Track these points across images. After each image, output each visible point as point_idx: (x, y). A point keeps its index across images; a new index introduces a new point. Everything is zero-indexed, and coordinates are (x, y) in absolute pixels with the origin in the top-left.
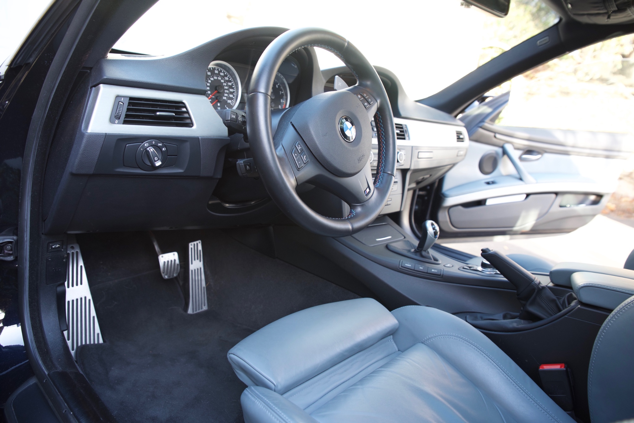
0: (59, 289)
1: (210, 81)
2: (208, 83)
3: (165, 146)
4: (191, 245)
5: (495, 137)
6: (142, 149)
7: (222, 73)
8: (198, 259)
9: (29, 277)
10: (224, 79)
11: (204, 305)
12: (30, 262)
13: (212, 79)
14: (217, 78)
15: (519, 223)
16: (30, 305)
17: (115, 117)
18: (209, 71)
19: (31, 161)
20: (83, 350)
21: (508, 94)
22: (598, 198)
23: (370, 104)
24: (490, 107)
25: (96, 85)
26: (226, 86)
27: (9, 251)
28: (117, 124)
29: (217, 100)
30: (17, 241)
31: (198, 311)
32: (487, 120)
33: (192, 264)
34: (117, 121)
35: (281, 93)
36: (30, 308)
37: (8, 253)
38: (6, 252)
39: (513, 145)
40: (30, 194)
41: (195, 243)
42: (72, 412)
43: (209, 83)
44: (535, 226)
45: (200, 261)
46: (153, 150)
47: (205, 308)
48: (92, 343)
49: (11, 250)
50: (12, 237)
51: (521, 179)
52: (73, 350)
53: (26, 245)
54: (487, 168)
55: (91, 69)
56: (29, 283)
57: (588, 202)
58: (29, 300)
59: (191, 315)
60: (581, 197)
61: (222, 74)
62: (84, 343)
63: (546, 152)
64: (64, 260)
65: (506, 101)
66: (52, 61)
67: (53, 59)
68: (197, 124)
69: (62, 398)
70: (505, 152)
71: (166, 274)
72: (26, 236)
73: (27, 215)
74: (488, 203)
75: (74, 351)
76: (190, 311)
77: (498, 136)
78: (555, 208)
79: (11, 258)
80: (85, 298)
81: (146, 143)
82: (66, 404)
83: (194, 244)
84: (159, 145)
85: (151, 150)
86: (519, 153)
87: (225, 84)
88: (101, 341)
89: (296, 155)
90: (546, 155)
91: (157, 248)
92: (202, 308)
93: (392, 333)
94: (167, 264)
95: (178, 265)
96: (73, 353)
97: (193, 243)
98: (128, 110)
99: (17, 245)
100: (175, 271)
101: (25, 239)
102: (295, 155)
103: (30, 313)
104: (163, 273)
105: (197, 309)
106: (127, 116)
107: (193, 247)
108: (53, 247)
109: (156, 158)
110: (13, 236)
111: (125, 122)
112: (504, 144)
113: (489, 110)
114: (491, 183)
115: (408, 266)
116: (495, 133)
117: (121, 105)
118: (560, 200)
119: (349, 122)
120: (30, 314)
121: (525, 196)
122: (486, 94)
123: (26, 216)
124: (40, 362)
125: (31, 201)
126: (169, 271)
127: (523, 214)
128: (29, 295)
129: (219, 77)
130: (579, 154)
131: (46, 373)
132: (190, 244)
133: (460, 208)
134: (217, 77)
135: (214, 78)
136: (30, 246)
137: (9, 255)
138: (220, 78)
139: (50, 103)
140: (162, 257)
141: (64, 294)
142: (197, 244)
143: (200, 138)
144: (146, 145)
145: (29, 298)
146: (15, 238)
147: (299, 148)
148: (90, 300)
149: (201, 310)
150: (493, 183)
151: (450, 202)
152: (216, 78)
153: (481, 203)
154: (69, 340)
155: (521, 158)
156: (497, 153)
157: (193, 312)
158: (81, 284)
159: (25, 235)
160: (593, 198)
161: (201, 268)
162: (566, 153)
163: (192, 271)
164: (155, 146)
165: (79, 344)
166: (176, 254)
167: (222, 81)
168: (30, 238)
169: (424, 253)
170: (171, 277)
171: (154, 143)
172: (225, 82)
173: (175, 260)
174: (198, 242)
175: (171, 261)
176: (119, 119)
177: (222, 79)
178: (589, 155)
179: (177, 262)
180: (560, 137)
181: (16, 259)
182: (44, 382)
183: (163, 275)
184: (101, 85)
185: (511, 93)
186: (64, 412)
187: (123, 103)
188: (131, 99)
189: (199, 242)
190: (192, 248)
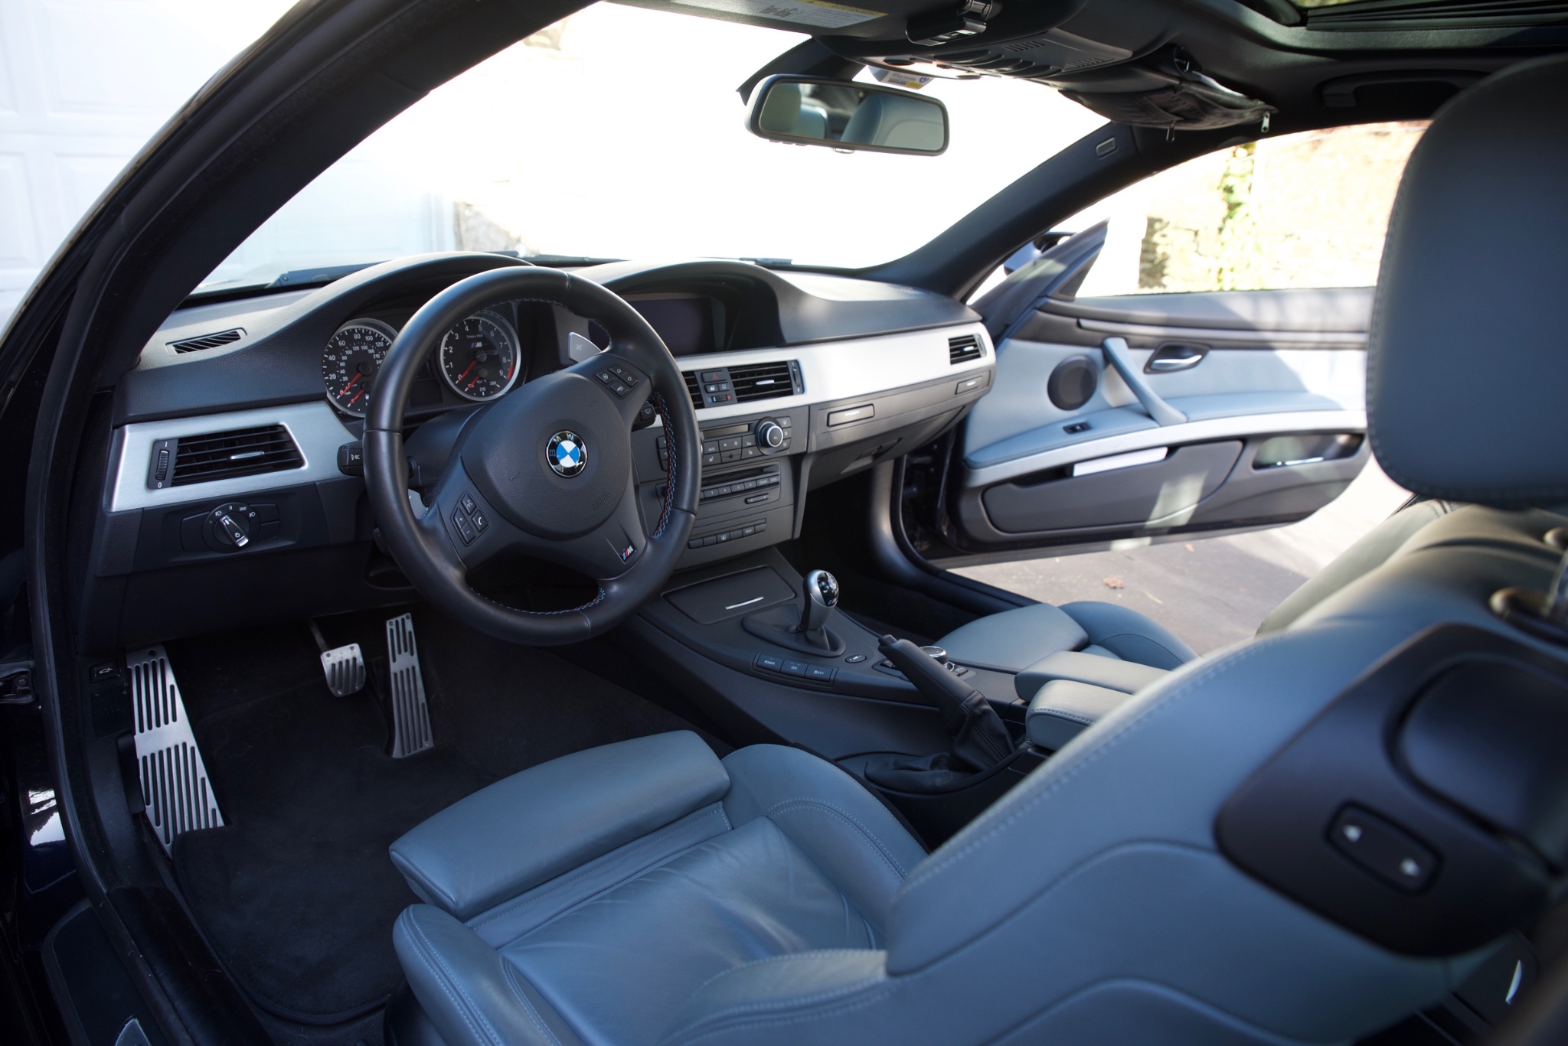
0: (123, 742)
1: (344, 358)
2: (342, 361)
3: (254, 509)
4: (391, 624)
5: (1079, 325)
6: (211, 522)
7: (370, 335)
8: (406, 650)
9: (63, 730)
10: (375, 345)
11: (427, 740)
12: (61, 704)
13: (349, 352)
14: (360, 348)
15: (1157, 511)
16: (70, 776)
17: (156, 477)
18: (341, 339)
19: (38, 540)
20: (189, 841)
21: (1101, 229)
22: (1356, 441)
23: (631, 387)
24: (1061, 261)
25: (120, 426)
26: (378, 359)
27: (24, 686)
28: (162, 488)
29: (362, 391)
30: (34, 671)
31: (413, 752)
32: (1053, 292)
33: (394, 661)
34: (160, 484)
35: (503, 345)
36: (70, 781)
37: (23, 690)
38: (19, 688)
39: (1127, 340)
40: (45, 592)
41: (399, 619)
42: (141, 954)
43: (345, 361)
44: (1196, 513)
45: (412, 654)
46: (230, 522)
47: (428, 745)
48: (203, 826)
49: (27, 685)
50: (25, 663)
51: (1149, 416)
52: (168, 843)
53: (51, 676)
54: (1070, 394)
55: (113, 388)
56: (65, 740)
57: (1332, 450)
58: (68, 768)
59: (398, 760)
60: (1315, 440)
61: (369, 338)
62: (187, 828)
63: (1213, 348)
64: (125, 693)
65: (1101, 244)
66: (46, 380)
67: (47, 377)
68: (309, 461)
69: (128, 933)
70: (1109, 359)
71: (340, 688)
72: (49, 662)
73: (45, 627)
74: (1079, 471)
75: (169, 845)
76: (397, 753)
77: (1084, 323)
78: (1245, 471)
79: (27, 699)
80: (184, 745)
81: (217, 511)
82: (133, 942)
83: (397, 622)
84: (242, 509)
85: (227, 521)
86: (1146, 355)
87: (378, 356)
88: (220, 823)
89: (461, 519)
90: (1213, 354)
91: (320, 640)
92: (421, 746)
93: (721, 796)
94: (339, 669)
95: (361, 667)
96: (167, 847)
97: (393, 621)
98: (180, 461)
99: (36, 676)
100: (357, 681)
101: (48, 667)
102: (459, 520)
103: (72, 789)
104: (333, 686)
105: (412, 748)
106: (178, 472)
107: (394, 628)
108: (101, 672)
109: (236, 534)
110: (28, 659)
111: (176, 483)
112: (1105, 338)
113: (1059, 268)
114: (1078, 428)
115: (770, 665)
116: (1078, 317)
117: (164, 454)
118: (1251, 453)
119: (570, 440)
120: (72, 792)
121: (1165, 450)
122: (1056, 229)
123: (43, 629)
124: (95, 873)
125: (49, 603)
126: (344, 681)
127: (1165, 490)
128: (67, 759)
129: (363, 345)
130: (1295, 346)
131: (105, 890)
132: (388, 622)
133: (1011, 486)
134: (360, 346)
135: (352, 350)
136: (58, 678)
137: (25, 693)
138: (365, 348)
139: (53, 449)
140: (328, 655)
141: (132, 748)
142: (403, 620)
143: (317, 483)
144: (217, 514)
145: (67, 763)
146: (31, 663)
147: (469, 506)
148: (193, 749)
149: (419, 750)
150: (1084, 427)
151: (985, 475)
152: (356, 348)
153: (1063, 472)
154: (158, 824)
155: (1149, 368)
156: (1090, 362)
157: (404, 754)
158: (175, 719)
159: (47, 661)
160: (1342, 439)
161: (414, 668)
162: (1265, 346)
163: (396, 674)
164: (233, 515)
165: (179, 831)
166: (356, 646)
167: (371, 351)
168: (56, 665)
169: (810, 635)
170: (350, 692)
171: (231, 508)
172: (376, 353)
173: (355, 659)
174: (404, 616)
175: (347, 661)
176: (164, 479)
177: (370, 348)
178: (1319, 346)
179: (360, 660)
180: (1243, 310)
181: (37, 700)
182: (101, 906)
183: (332, 690)
184: (127, 427)
185: (1109, 226)
186: (129, 954)
187: (169, 452)
188: (182, 440)
189: (408, 617)
190: (392, 630)
